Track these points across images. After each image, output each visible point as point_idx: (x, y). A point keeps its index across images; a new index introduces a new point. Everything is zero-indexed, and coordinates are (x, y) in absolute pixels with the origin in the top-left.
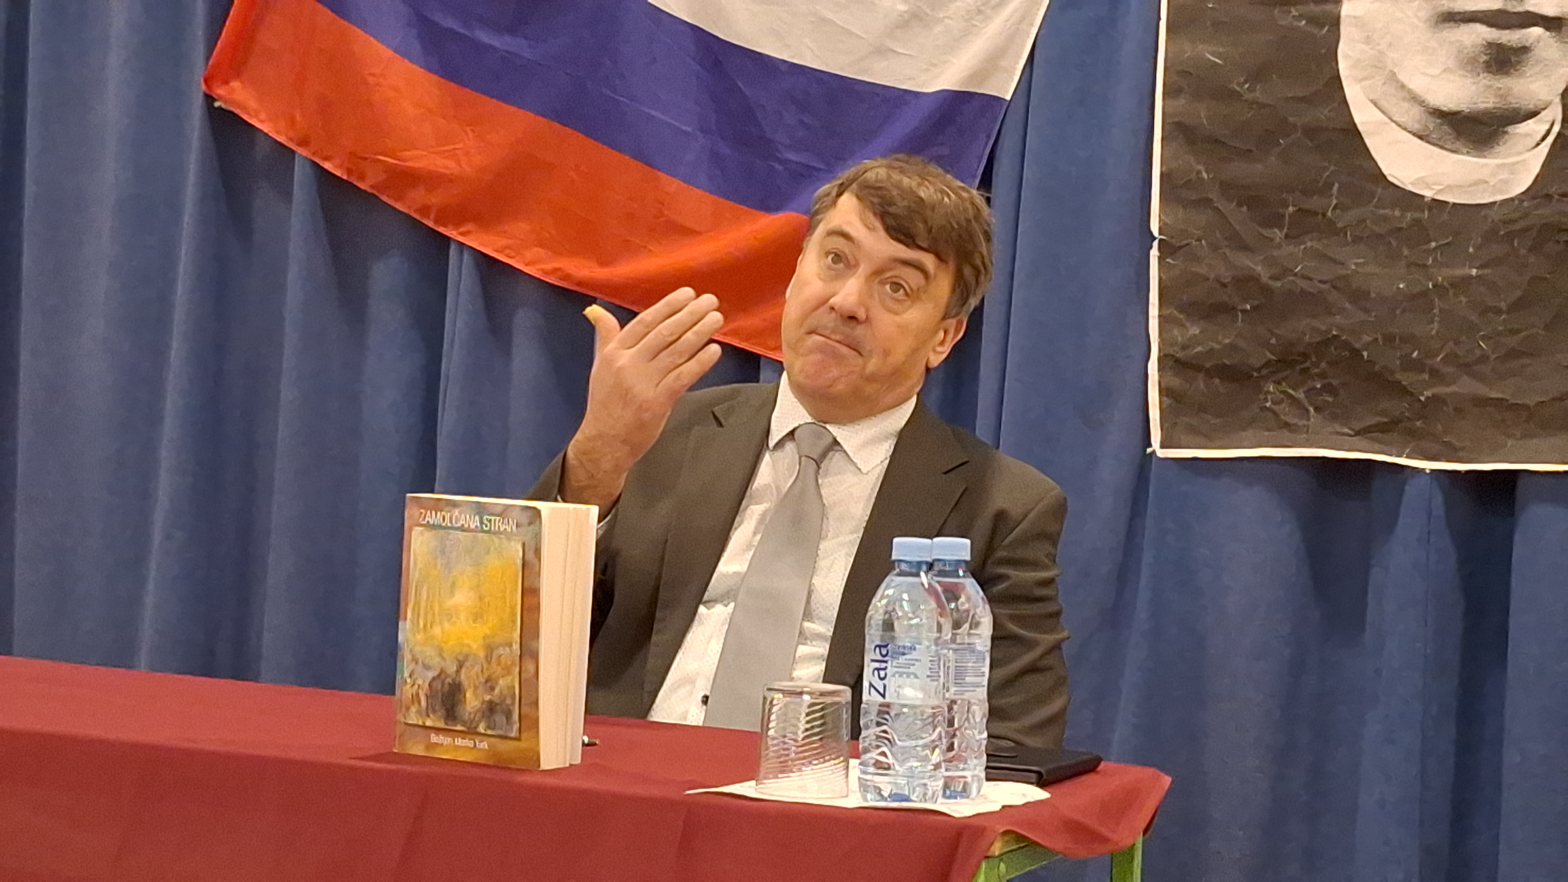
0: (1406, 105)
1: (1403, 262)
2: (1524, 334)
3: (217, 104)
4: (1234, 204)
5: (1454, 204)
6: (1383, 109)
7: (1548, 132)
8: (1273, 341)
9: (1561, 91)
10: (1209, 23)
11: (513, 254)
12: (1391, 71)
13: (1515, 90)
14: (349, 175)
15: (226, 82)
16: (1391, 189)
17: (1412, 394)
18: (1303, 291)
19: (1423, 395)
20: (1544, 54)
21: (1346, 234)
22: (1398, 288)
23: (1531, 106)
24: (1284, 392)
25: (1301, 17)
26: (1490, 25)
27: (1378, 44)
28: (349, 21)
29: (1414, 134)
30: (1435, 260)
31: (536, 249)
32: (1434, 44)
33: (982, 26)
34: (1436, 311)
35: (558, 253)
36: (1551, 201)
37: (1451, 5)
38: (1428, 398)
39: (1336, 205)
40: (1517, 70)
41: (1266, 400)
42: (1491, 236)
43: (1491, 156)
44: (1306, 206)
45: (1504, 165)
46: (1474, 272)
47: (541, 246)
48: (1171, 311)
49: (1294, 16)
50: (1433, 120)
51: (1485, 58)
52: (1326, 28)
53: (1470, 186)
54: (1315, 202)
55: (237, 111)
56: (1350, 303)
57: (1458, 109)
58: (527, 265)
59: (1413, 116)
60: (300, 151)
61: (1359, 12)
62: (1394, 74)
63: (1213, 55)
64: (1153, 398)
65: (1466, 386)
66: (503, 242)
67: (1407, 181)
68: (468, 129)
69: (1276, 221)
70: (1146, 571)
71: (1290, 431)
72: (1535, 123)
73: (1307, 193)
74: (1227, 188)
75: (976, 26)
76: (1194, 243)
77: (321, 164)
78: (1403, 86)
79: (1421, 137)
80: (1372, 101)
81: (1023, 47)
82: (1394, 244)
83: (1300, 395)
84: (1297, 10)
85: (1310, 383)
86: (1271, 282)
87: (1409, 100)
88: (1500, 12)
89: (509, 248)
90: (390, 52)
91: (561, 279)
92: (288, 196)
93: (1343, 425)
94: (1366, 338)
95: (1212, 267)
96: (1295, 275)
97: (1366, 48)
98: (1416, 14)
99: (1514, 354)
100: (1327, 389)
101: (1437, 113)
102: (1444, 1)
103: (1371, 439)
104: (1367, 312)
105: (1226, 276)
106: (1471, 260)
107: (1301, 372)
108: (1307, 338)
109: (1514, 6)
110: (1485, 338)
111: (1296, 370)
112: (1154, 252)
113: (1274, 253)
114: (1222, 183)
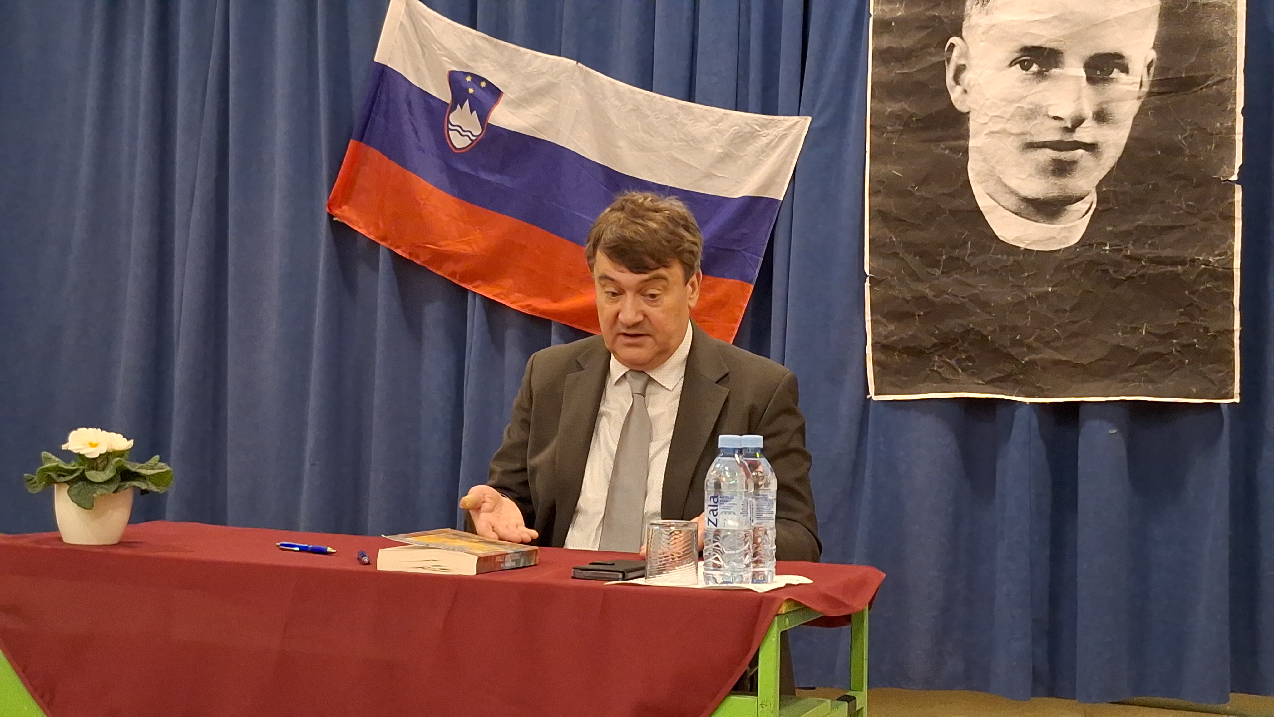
0: (1008, 196)
1: (1009, 285)
2: (1079, 324)
3: (335, 219)
4: (912, 254)
5: (1037, 251)
6: (995, 199)
7: (1089, 209)
8: (937, 332)
9: (1095, 186)
10: (894, 154)
11: (503, 297)
12: (998, 177)
13: (1070, 185)
14: (410, 256)
15: (340, 207)
16: (1001, 244)
17: (1017, 360)
18: (953, 304)
19: (1023, 360)
20: (1085, 164)
21: (976, 271)
22: (1007, 299)
23: (1079, 194)
24: (944, 361)
25: (946, 148)
26: (1054, 149)
27: (990, 162)
28: (409, 170)
29: (1014, 213)
30: (1027, 283)
31: (517, 294)
32: (1022, 160)
33: (766, 159)
34: (1029, 312)
35: (529, 296)
36: (1093, 247)
37: (1032, 139)
38: (1026, 362)
39: (970, 254)
40: (1070, 174)
41: (934, 366)
42: (1058, 269)
43: (1057, 223)
44: (953, 255)
45: (1065, 228)
46: (1050, 289)
47: (519, 292)
48: (879, 317)
49: (942, 148)
50: (1024, 203)
51: (1051, 168)
52: (961, 154)
53: (1047, 240)
54: (957, 253)
55: (346, 223)
56: (980, 309)
57: (1037, 197)
58: (512, 303)
59: (1012, 202)
60: (382, 243)
61: (979, 145)
62: (1000, 179)
63: (897, 172)
64: (869, 367)
65: (1048, 354)
66: (498, 291)
67: (1010, 239)
68: (477, 228)
69: (936, 264)
70: (869, 464)
71: (949, 383)
72: (1081, 203)
73: (954, 248)
74: (908, 246)
75: (761, 160)
76: (889, 278)
77: (395, 250)
78: (1006, 185)
79: (1016, 214)
80: (988, 194)
81: (789, 170)
82: (1004, 274)
83: (953, 362)
84: (944, 145)
85: (958, 356)
86: (933, 298)
87: (1009, 194)
88: (1059, 141)
89: (501, 294)
90: (431, 187)
91: (531, 310)
92: (377, 269)
93: (978, 379)
94: (990, 329)
95: (900, 291)
96: (948, 294)
97: (983, 164)
98: (1011, 145)
99: (1075, 335)
100: (969, 358)
101: (1026, 200)
102: (1027, 136)
103: (993, 386)
104: (990, 314)
105: (909, 297)
106: (1048, 282)
107: (953, 348)
108: (956, 330)
109: (1068, 138)
110: (1058, 326)
111: (952, 347)
112: (867, 284)
113: (936, 282)
114: (905, 243)
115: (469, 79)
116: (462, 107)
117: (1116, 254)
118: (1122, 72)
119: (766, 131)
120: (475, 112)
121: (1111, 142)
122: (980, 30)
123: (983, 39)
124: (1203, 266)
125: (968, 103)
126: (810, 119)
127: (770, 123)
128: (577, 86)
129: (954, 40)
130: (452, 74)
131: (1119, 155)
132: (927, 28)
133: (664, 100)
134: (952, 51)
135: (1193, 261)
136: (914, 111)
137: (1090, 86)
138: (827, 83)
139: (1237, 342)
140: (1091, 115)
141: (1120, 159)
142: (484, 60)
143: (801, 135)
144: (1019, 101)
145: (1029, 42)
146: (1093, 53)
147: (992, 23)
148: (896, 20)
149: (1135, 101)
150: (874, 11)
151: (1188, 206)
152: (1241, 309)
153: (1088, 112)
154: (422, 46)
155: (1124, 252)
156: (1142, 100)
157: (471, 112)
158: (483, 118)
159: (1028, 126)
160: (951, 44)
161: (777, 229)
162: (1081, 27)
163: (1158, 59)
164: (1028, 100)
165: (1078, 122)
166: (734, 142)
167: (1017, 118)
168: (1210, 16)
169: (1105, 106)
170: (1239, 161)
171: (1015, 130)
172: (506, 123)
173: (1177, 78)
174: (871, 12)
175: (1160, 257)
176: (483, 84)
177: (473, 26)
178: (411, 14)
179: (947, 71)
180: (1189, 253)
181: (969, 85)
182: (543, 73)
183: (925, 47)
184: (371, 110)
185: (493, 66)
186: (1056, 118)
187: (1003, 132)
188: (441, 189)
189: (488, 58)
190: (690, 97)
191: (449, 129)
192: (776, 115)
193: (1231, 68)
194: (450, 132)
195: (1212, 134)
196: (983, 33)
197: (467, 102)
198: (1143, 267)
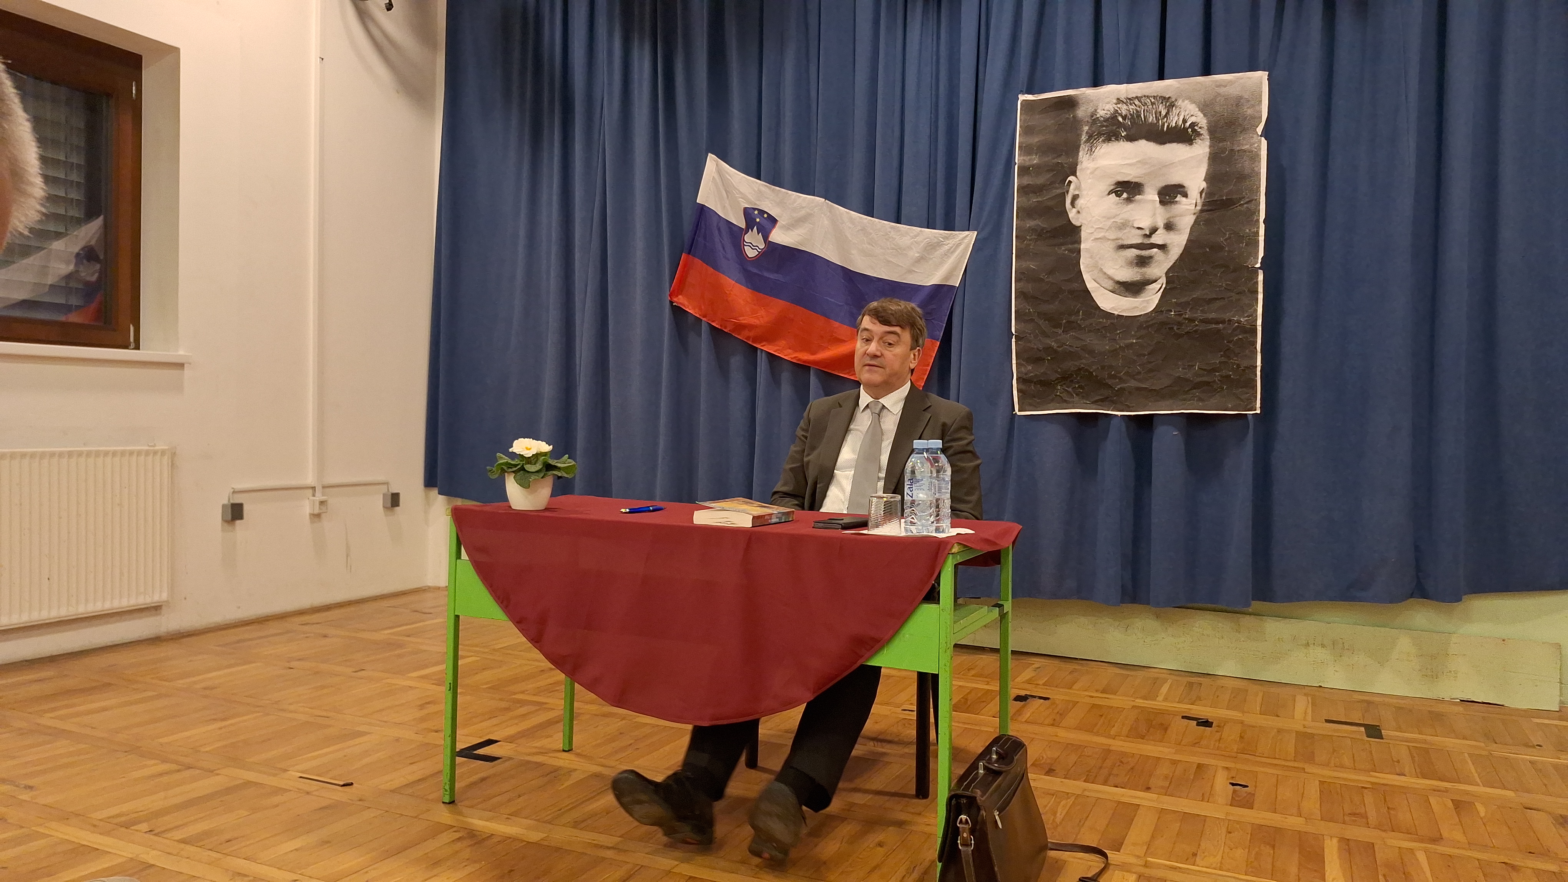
0: (1107, 280)
1: (1107, 339)
2: (1153, 363)
3: (674, 304)
4: (1043, 320)
5: (1126, 316)
6: (1098, 282)
7: (1161, 288)
8: (1059, 370)
9: (1165, 272)
10: (1031, 253)
11: (780, 352)
12: (1100, 268)
13: (1148, 273)
14: (721, 327)
15: (677, 296)
16: (1102, 312)
17: (1112, 387)
18: (1070, 351)
19: (1116, 387)
20: (1157, 258)
21: (1085, 330)
22: (1106, 348)
23: (1154, 278)
24: (1064, 389)
25: (1066, 250)
26: (1137, 249)
27: (1095, 259)
28: (719, 272)
29: (1110, 291)
30: (1119, 337)
31: (789, 350)
32: (1116, 257)
33: (948, 259)
34: (1120, 356)
35: (796, 351)
36: (1163, 313)
37: (1123, 242)
38: (1118, 389)
39: (1081, 319)
40: (1149, 265)
41: (1057, 392)
42: (1140, 327)
43: (1139, 297)
44: (1070, 320)
45: (1145, 300)
46: (1134, 341)
48: (1022, 361)
49: (1063, 250)
50: (1118, 285)
51: (1135, 261)
52: (1076, 253)
53: (1133, 309)
54: (1073, 318)
55: (681, 306)
56: (1088, 355)
57: (1126, 281)
58: (785, 356)
59: (1110, 284)
60: (703, 319)
61: (1088, 247)
62: (1102, 269)
63: (1032, 266)
64: (1015, 394)
65: (1133, 383)
66: (777, 348)
67: (1108, 308)
68: (763, 308)
69: (1058, 326)
70: (1014, 457)
71: (1067, 403)
72: (1155, 285)
73: (1071, 315)
74: (1040, 315)
75: (944, 260)
76: (1028, 335)
77: (711, 323)
78: (1105, 273)
79: (1112, 292)
80: (1093, 280)
81: (962, 266)
82: (1104, 332)
83: (1070, 390)
84: (1064, 247)
85: (1074, 385)
86: (1058, 349)
88: (1141, 243)
89: (779, 350)
90: (734, 282)
91: (799, 360)
92: (700, 335)
93: (1087, 400)
94: (1094, 367)
95: (1035, 344)
96: (1067, 345)
97: (1090, 260)
98: (1110, 246)
99: (1151, 371)
100: (1080, 387)
101: (1118, 283)
102: (1120, 241)
103: (1098, 405)
104: (1095, 357)
105: (1041, 347)
106: (1133, 337)
107: (1070, 381)
108: (1072, 369)
109: (1147, 241)
110: (1139, 365)
111: (1068, 381)
112: (1014, 340)
113: (1059, 337)
114: (1038, 313)
115: (756, 212)
116: (752, 231)
117: (1177, 317)
118: (1183, 197)
119: (948, 242)
120: (760, 234)
121: (1175, 244)
122: (1089, 171)
123: (1091, 177)
124: (1236, 324)
125: (1080, 220)
126: (976, 232)
127: (950, 236)
128: (825, 215)
129: (1071, 178)
130: (745, 209)
131: (1181, 252)
132: (1052, 170)
133: (880, 222)
134: (1070, 186)
135: (1230, 321)
136: (1044, 226)
137: (1161, 207)
138: (987, 208)
139: (1259, 373)
140: (1162, 226)
141: (1181, 254)
142: (766, 200)
143: (971, 243)
144: (1114, 217)
145: (1121, 179)
146: (1164, 185)
147: (1096, 166)
148: (1033, 166)
149: (1192, 216)
150: (1018, 161)
151: (1227, 285)
152: (1261, 352)
153: (1161, 224)
154: (727, 192)
155: (1184, 316)
156: (1197, 215)
157: (758, 234)
158: (766, 238)
159: (1120, 234)
160: (1069, 181)
161: (954, 304)
162: (1156, 168)
163: (1208, 187)
164: (1121, 216)
165: (1154, 230)
166: (927, 248)
167: (1113, 229)
168: (1243, 158)
169: (1171, 220)
170: (1261, 254)
171: (1113, 237)
172: (780, 240)
173: (1219, 200)
174: (1016, 161)
175: (1207, 319)
176: (765, 216)
177: (758, 177)
178: (719, 171)
179: (1066, 199)
180: (1227, 316)
181: (1081, 207)
182: (803, 208)
183: (1052, 183)
184: (695, 234)
185: (771, 203)
186: (1139, 228)
187: (1104, 239)
188: (740, 284)
189: (767, 198)
190: (898, 221)
191: (744, 245)
192: (954, 231)
193: (1257, 192)
194: (745, 247)
195: (1244, 237)
196: (1092, 173)
197: (755, 227)
198: (1197, 325)
